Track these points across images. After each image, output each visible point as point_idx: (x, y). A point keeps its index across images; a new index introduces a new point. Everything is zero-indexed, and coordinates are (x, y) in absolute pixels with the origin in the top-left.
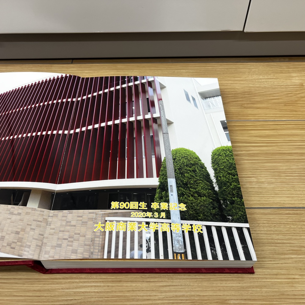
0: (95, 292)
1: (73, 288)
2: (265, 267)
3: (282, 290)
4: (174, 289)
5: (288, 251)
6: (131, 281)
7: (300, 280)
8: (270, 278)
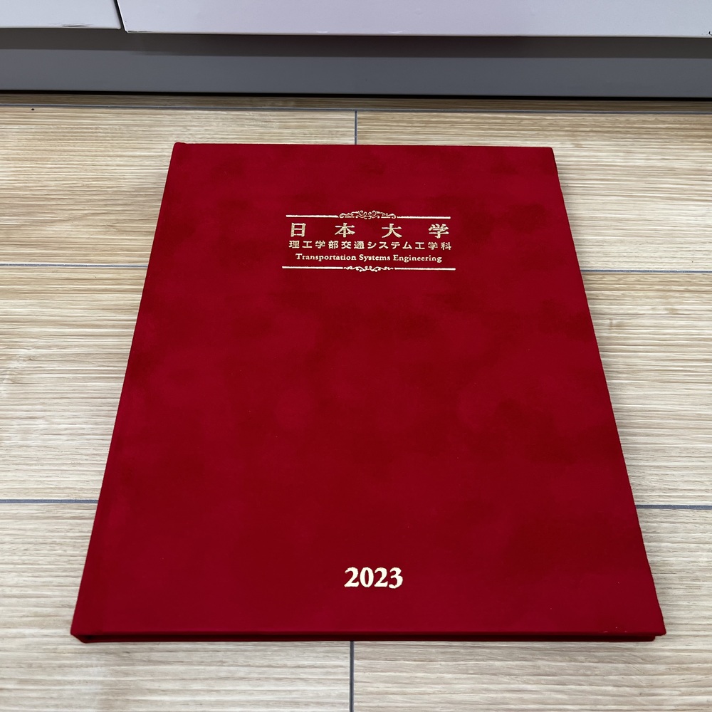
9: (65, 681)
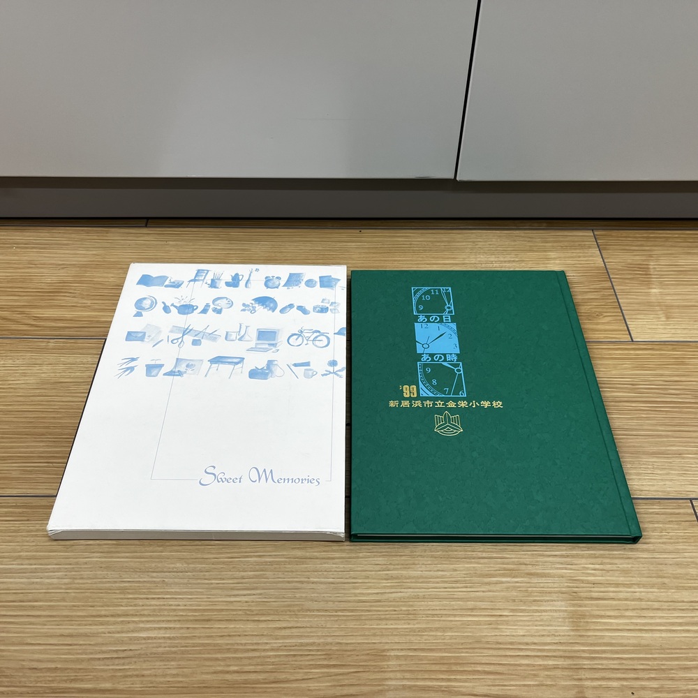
0: (164, 637)
1: (128, 632)
2: (455, 597)
3: (478, 635)
4: (299, 632)
5: (497, 570)
6: (227, 620)
7: (510, 618)
8: (461, 615)
9: (541, 610)
